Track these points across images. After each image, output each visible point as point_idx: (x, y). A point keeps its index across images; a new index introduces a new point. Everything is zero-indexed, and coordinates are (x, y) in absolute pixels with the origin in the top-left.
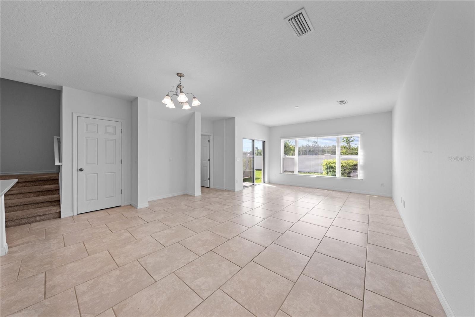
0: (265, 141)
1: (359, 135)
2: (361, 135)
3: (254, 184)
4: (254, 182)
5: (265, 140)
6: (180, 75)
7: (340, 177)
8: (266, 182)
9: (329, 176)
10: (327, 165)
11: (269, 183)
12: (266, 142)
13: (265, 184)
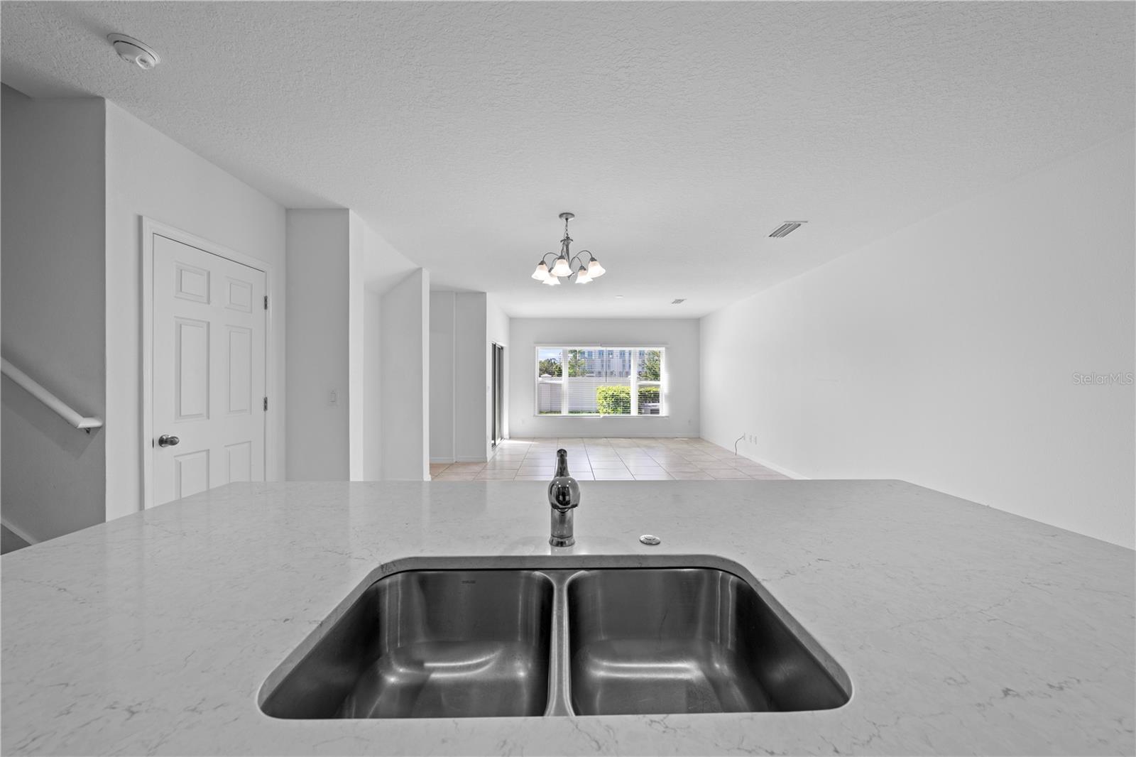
1: (664, 349)
6: (566, 216)
7: (637, 415)
8: (505, 437)
9: (618, 415)
10: (612, 396)
12: (504, 350)
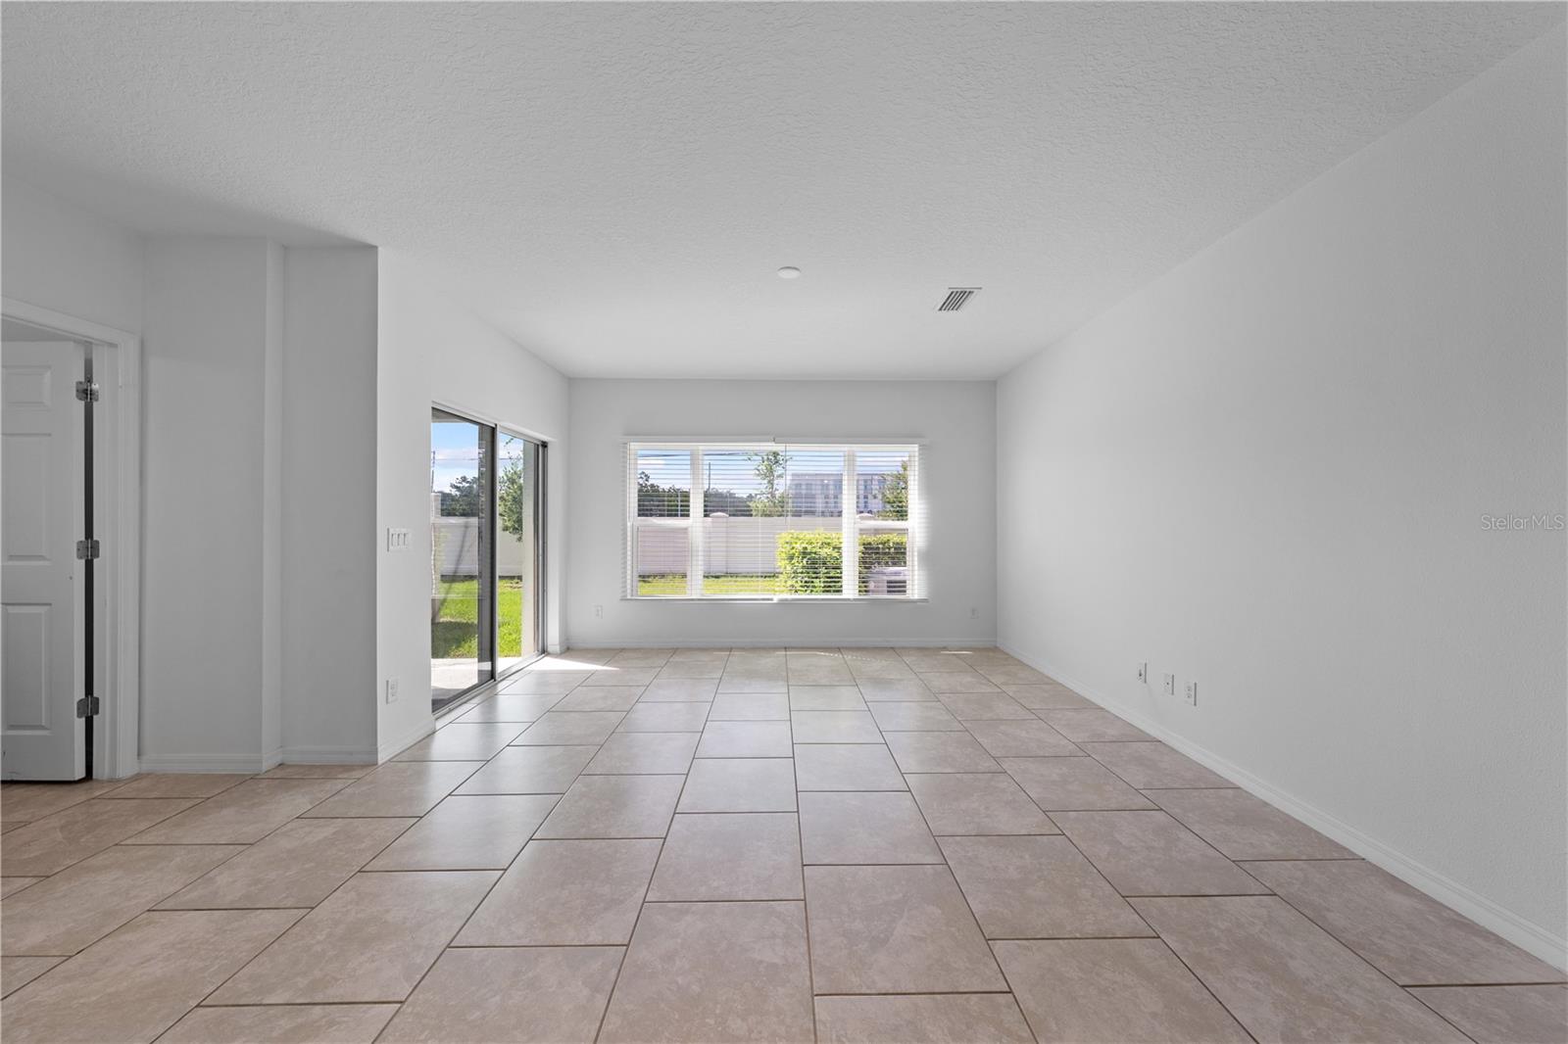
0: (544, 445)
1: (915, 448)
2: (920, 450)
3: (492, 675)
4: (492, 659)
5: (545, 438)
7: (857, 597)
8: (550, 649)
9: (813, 596)
10: (804, 553)
11: (568, 650)
12: (550, 450)
13: (552, 664)
